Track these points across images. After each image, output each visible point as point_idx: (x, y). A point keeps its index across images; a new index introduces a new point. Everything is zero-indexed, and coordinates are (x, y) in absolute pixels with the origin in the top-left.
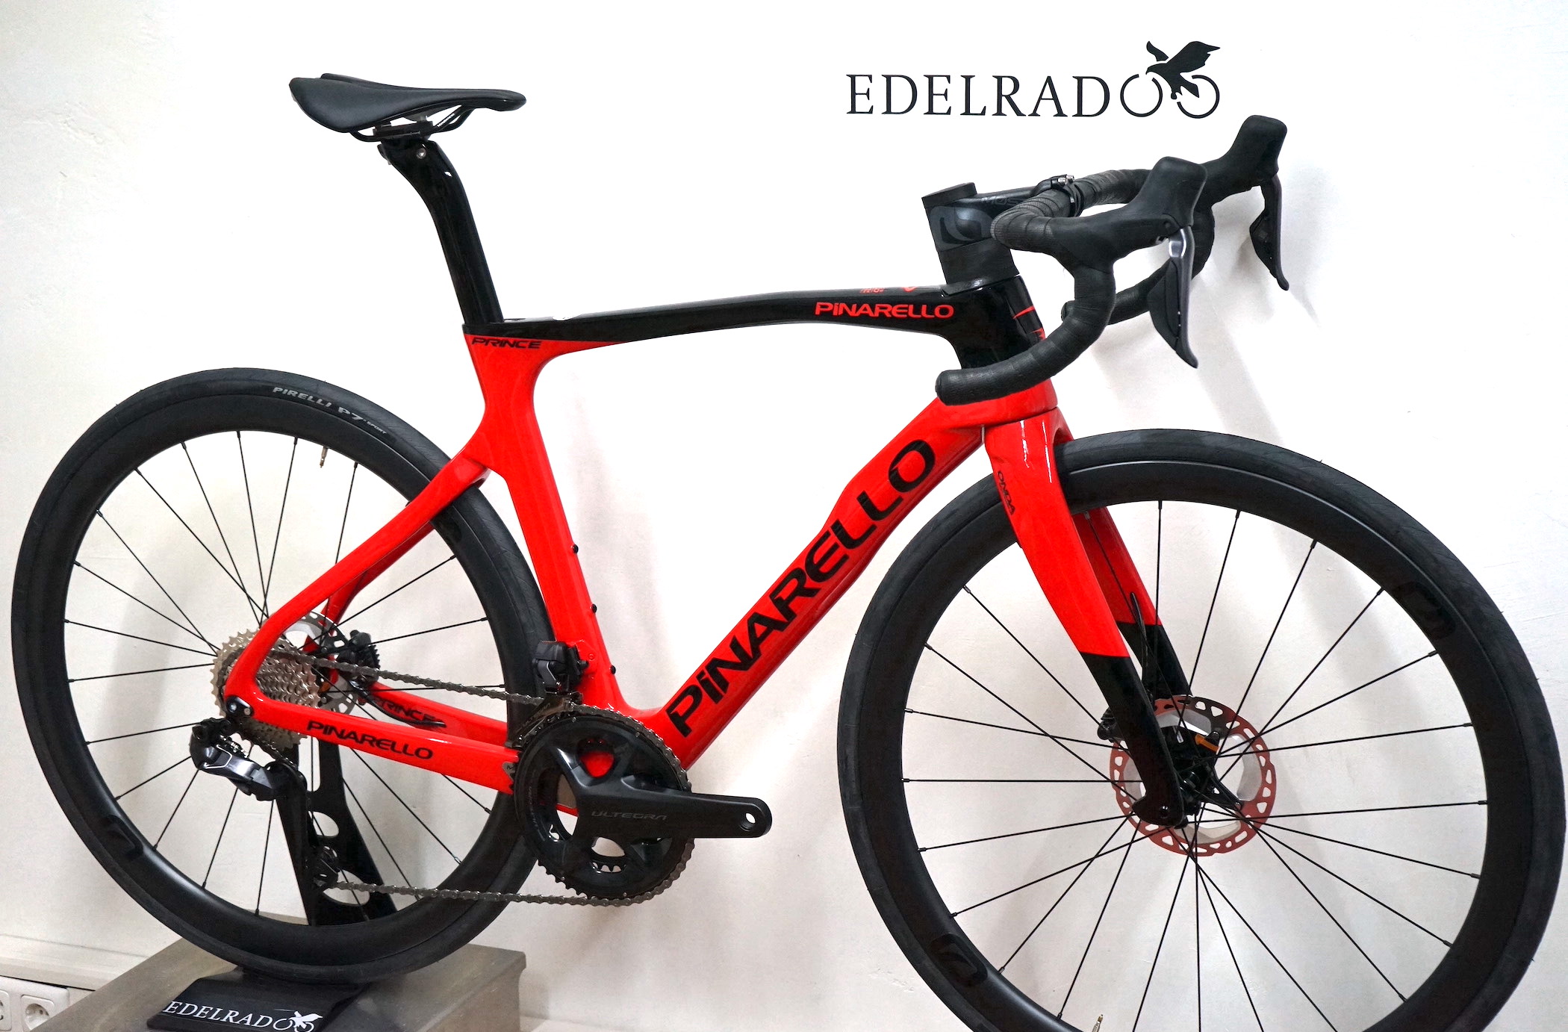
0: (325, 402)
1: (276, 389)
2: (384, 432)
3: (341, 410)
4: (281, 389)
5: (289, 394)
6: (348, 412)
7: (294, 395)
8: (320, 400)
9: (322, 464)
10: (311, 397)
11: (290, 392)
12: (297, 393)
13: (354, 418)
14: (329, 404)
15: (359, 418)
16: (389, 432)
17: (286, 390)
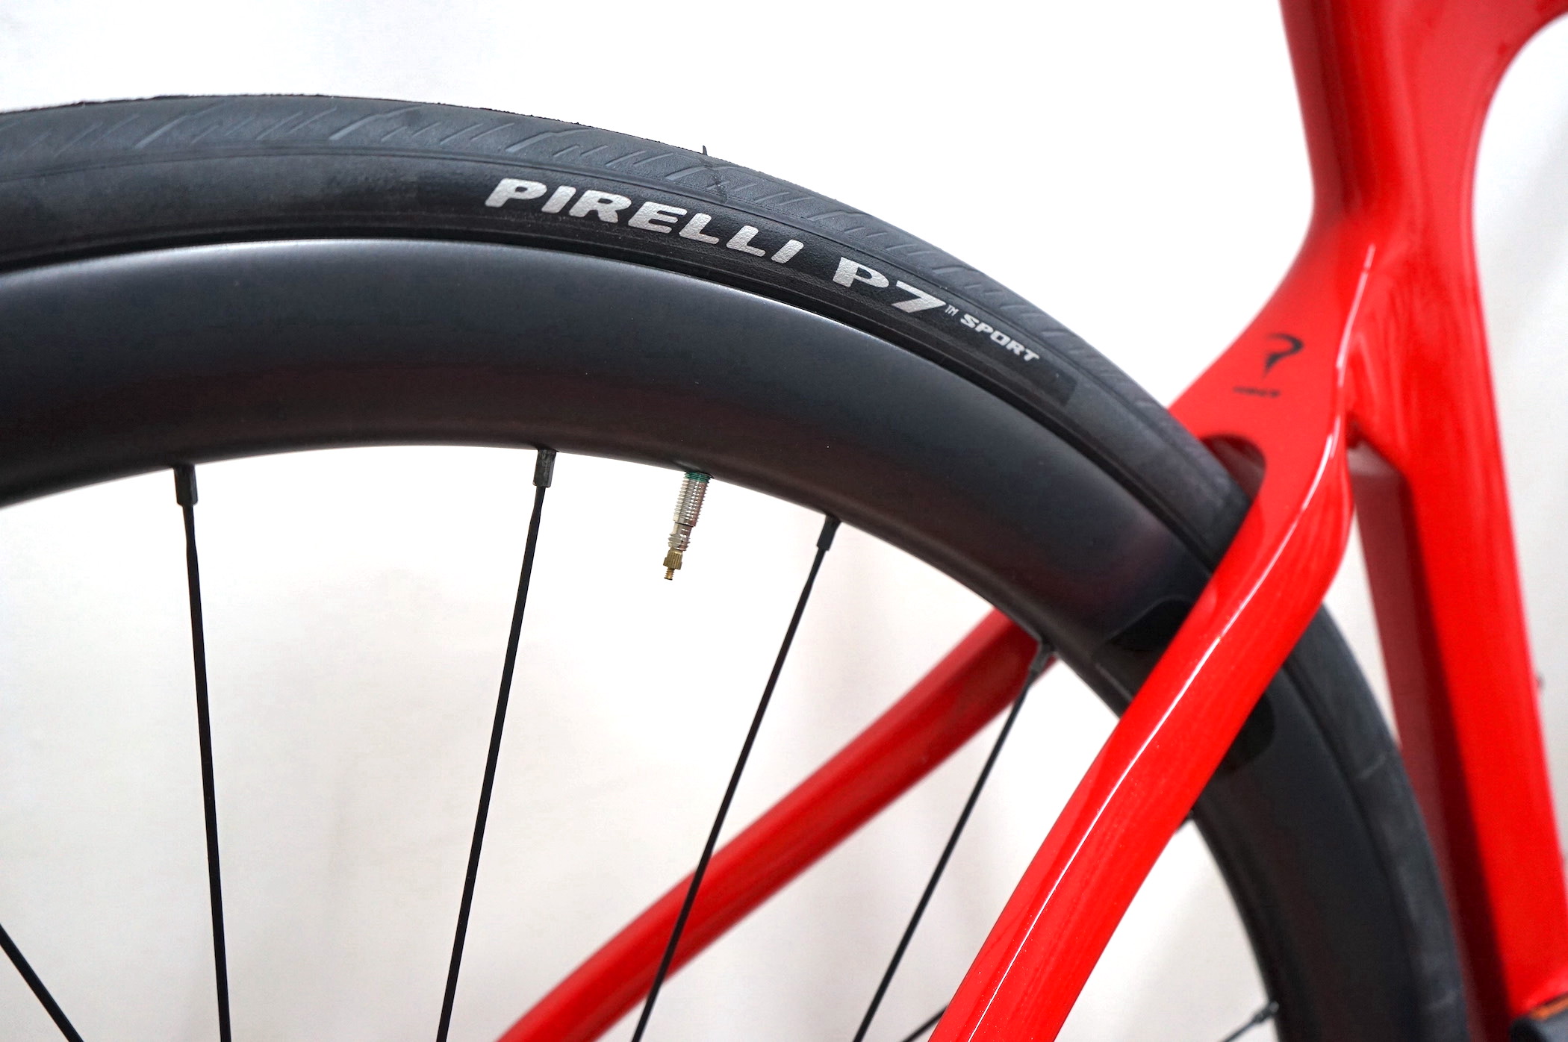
0: (768, 242)
1: (506, 189)
2: (1030, 355)
3: (847, 270)
4: (536, 189)
5: (579, 210)
6: (879, 280)
7: (608, 215)
8: (749, 232)
9: (673, 563)
10: (702, 220)
11: (591, 198)
12: (623, 202)
13: (908, 306)
14: (794, 247)
15: (928, 301)
16: (1050, 357)
17: (565, 193)
